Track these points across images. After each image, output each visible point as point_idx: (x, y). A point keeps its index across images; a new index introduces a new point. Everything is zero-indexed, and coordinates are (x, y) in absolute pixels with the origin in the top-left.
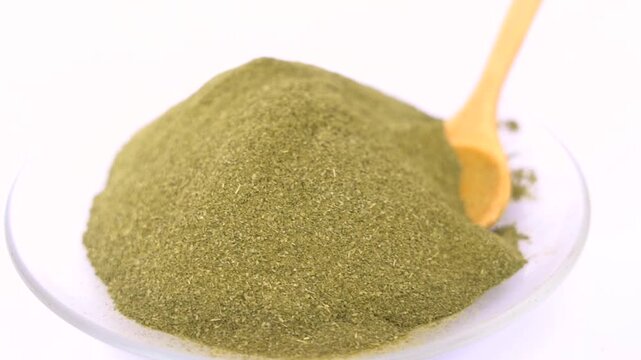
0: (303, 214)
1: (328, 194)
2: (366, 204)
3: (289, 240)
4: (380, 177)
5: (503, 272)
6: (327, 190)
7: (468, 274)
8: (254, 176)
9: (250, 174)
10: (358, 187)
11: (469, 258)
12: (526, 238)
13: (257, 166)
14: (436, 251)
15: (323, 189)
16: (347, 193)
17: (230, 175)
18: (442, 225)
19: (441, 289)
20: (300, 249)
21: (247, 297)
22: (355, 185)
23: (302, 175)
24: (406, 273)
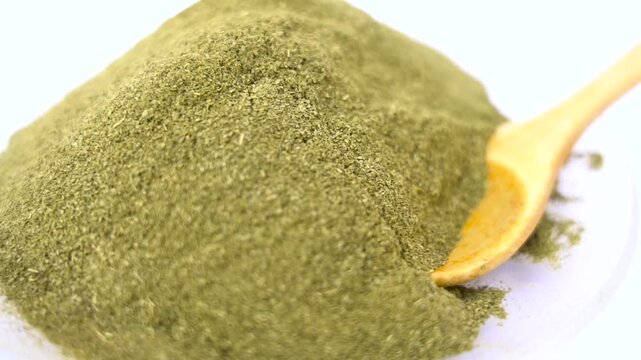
0: (175, 178)
1: (218, 164)
2: (263, 193)
3: (145, 204)
4: (306, 164)
5: (422, 350)
6: (220, 158)
7: (366, 334)
8: (145, 113)
9: (142, 110)
10: (265, 167)
11: (378, 314)
12: (502, 315)
13: (154, 101)
14: (335, 287)
15: (216, 155)
16: (245, 170)
17: (122, 102)
18: (363, 255)
19: (314, 338)
20: (151, 221)
21: (73, 257)
22: (261, 163)
23: (202, 129)
24: (273, 301)
